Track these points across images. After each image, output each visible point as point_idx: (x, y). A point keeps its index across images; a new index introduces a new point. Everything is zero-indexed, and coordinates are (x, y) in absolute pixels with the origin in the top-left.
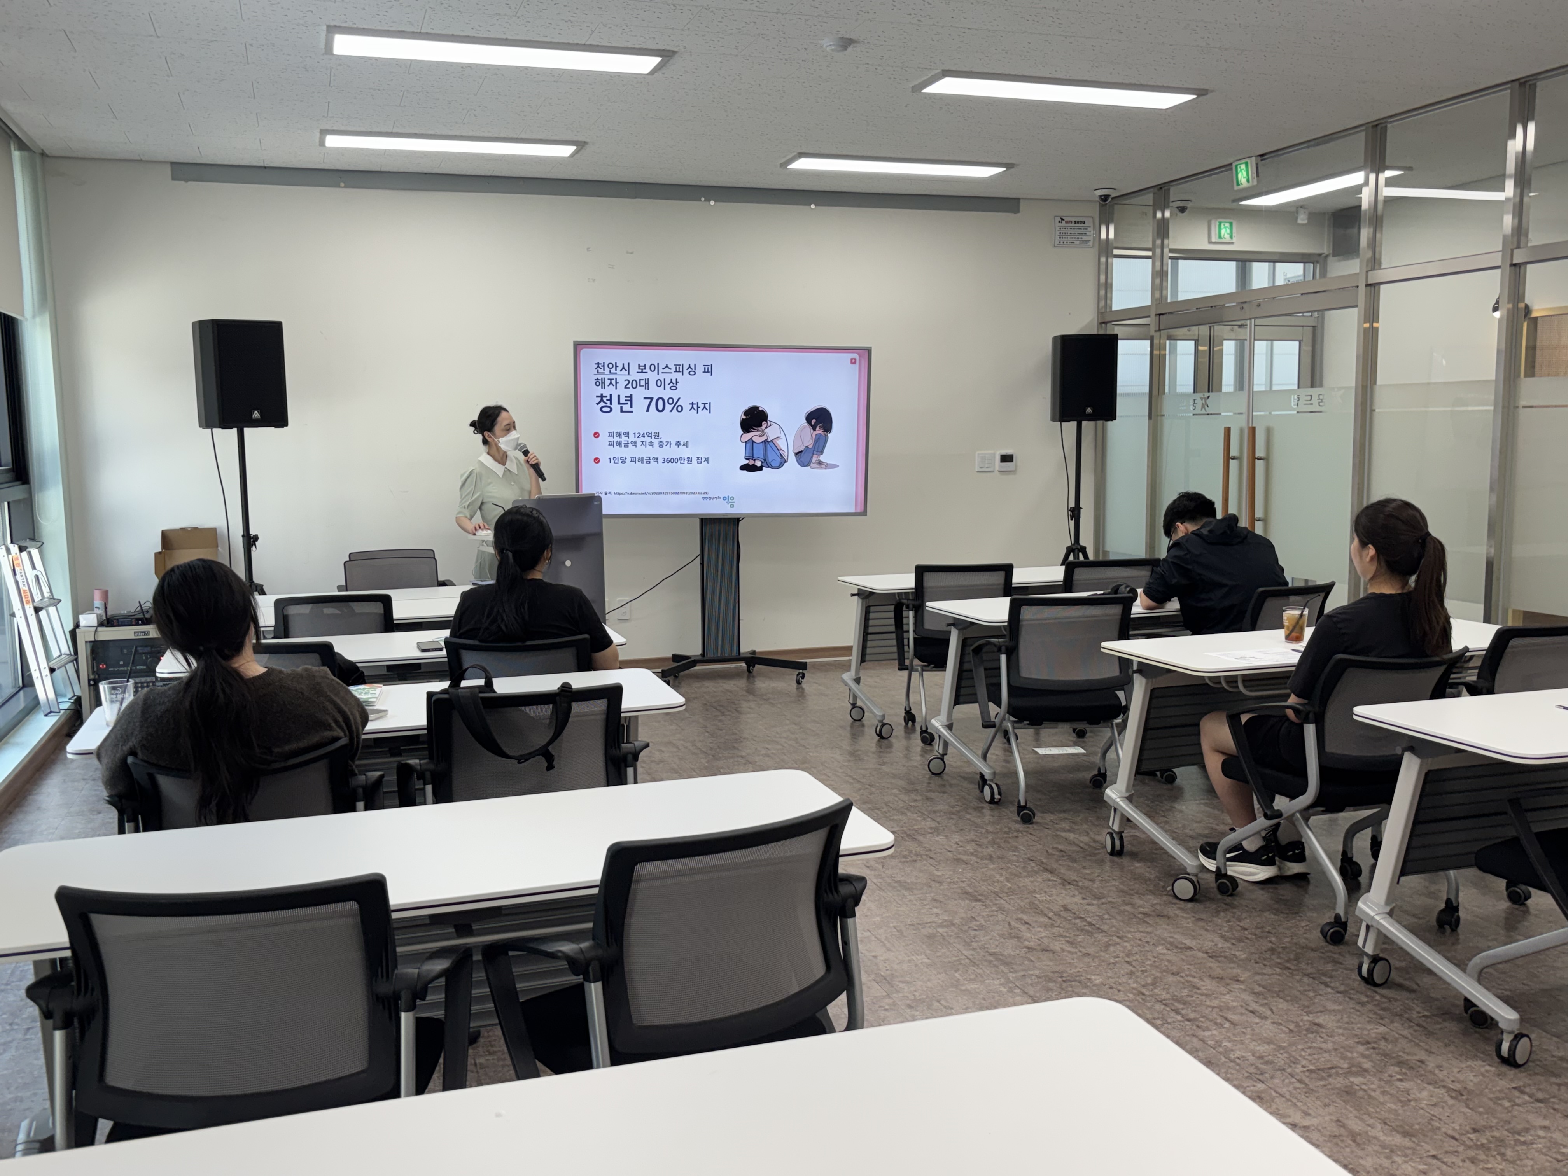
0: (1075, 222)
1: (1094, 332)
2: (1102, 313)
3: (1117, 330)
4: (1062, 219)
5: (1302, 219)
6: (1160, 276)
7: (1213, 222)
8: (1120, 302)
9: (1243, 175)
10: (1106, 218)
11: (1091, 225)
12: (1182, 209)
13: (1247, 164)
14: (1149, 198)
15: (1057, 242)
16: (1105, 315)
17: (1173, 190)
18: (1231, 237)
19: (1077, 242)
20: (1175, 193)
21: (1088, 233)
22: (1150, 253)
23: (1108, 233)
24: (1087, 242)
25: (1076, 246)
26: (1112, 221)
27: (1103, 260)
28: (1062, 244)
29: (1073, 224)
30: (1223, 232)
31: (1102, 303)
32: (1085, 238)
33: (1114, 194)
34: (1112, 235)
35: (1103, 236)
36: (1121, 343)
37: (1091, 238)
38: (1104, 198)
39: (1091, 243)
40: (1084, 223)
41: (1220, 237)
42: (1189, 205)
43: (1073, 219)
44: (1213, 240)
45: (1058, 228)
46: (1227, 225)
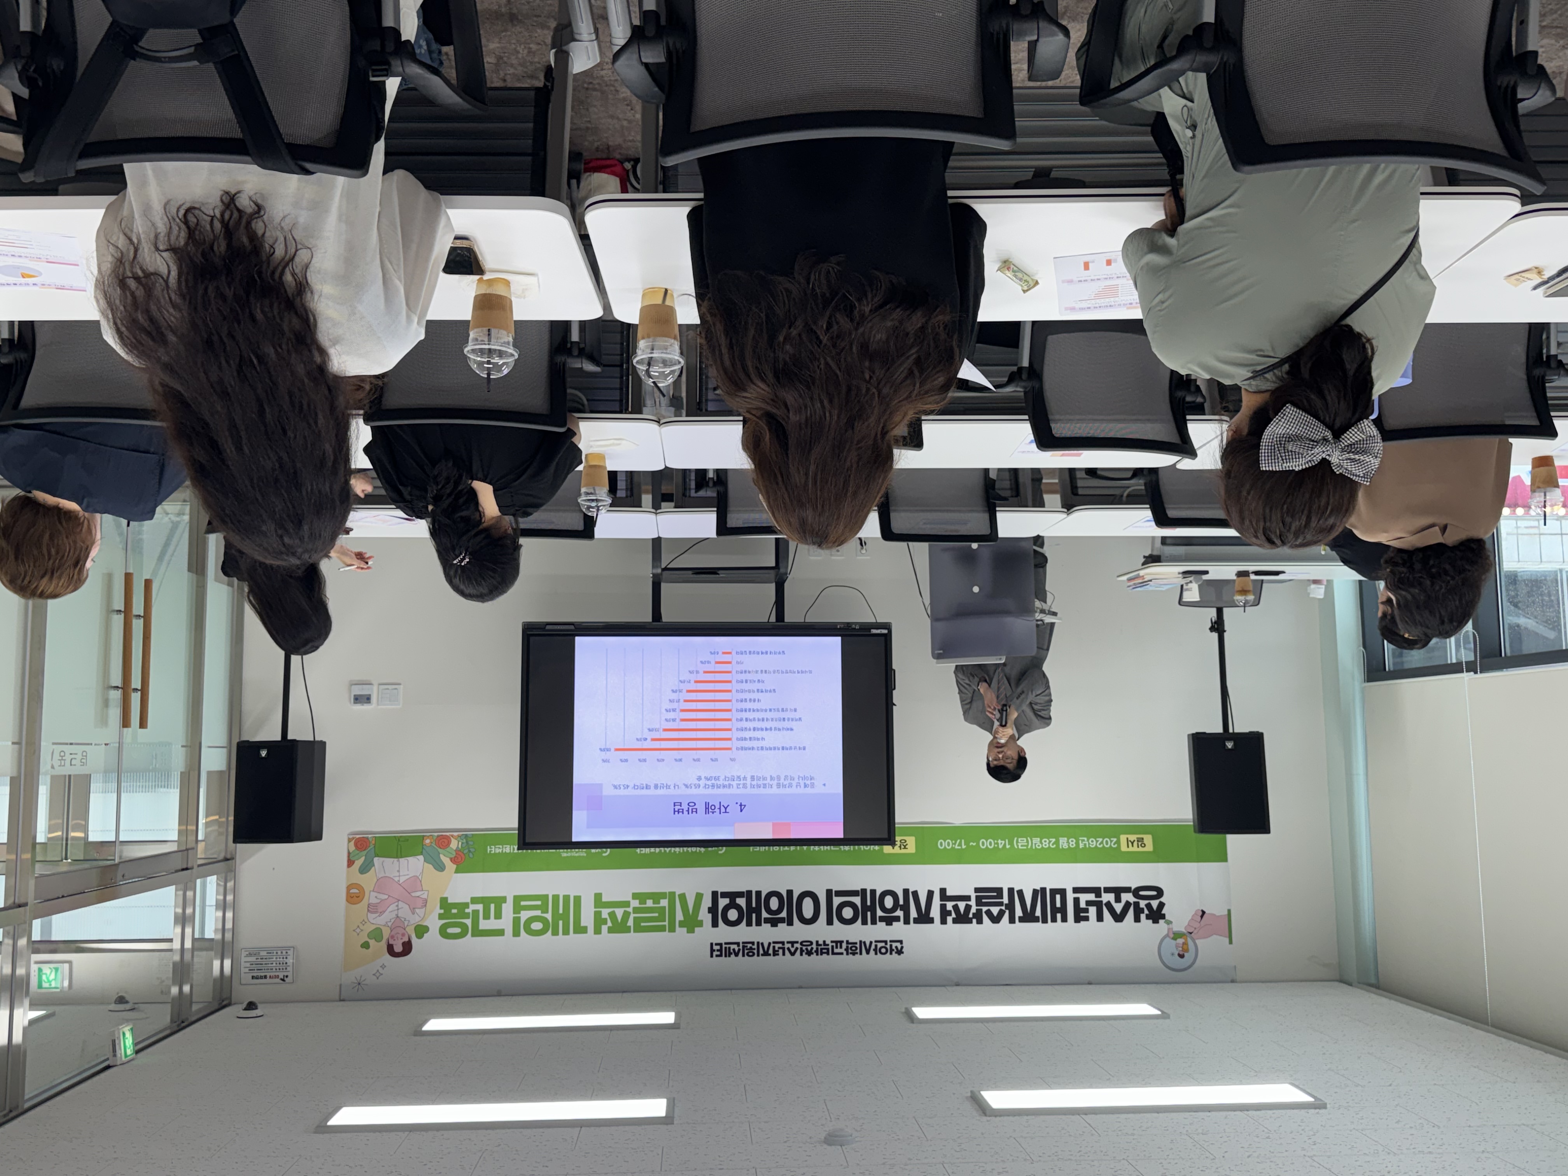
0: (265, 977)
2: (230, 870)
4: (283, 980)
7: (67, 989)
8: (206, 886)
10: (225, 984)
11: (243, 975)
15: (290, 952)
18: (40, 970)
19: (263, 953)
21: (248, 965)
23: (220, 966)
24: (250, 955)
25: (263, 949)
26: (215, 980)
27: (228, 936)
28: (285, 950)
29: (268, 975)
30: (52, 977)
31: (230, 884)
32: (253, 959)
34: (216, 964)
35: (227, 963)
37: (243, 959)
39: (244, 953)
40: (253, 977)
41: (57, 969)
43: (268, 980)
44: (67, 966)
45: (289, 969)
46: (45, 985)
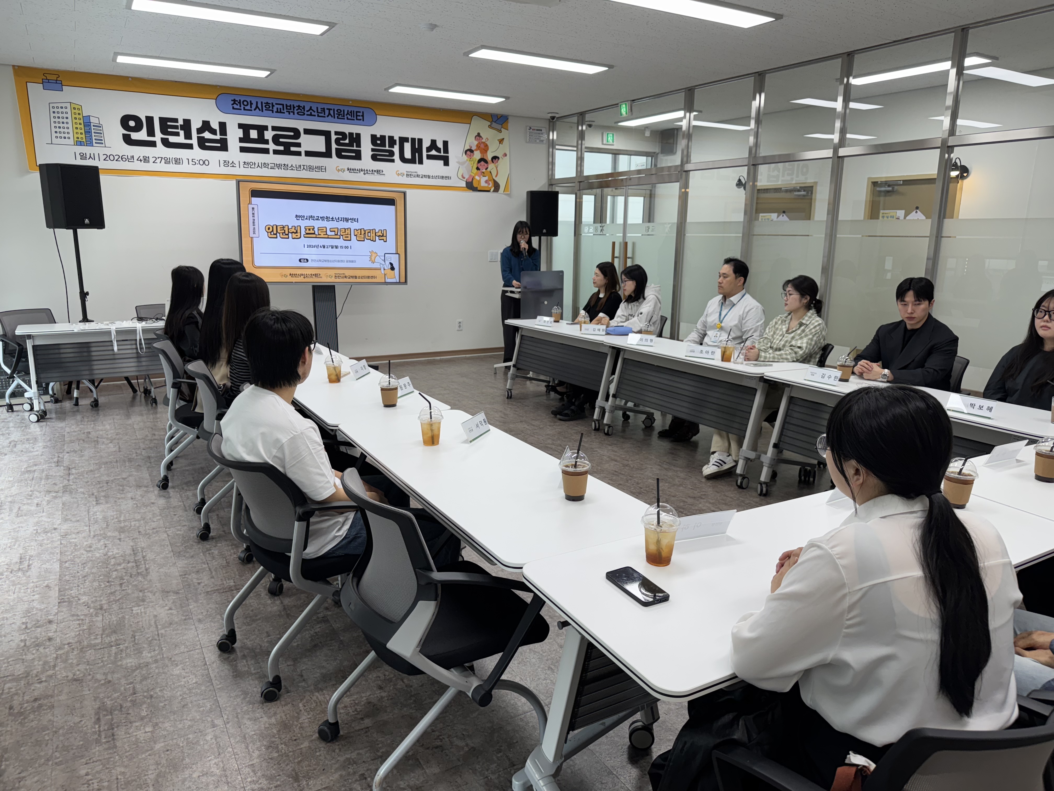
1: (546, 190)
2: (550, 180)
3: (557, 189)
4: (530, 128)
5: (647, 134)
6: (580, 160)
7: (604, 133)
8: (559, 174)
9: (624, 110)
10: (552, 128)
11: (545, 131)
12: (590, 126)
13: (626, 104)
14: (575, 119)
15: (528, 140)
16: (552, 181)
17: (587, 115)
18: (613, 142)
19: (538, 141)
20: (588, 117)
21: (543, 136)
22: (575, 149)
23: (553, 136)
24: (542, 141)
25: (538, 143)
26: (556, 130)
27: (551, 150)
28: (530, 142)
29: (536, 131)
30: (609, 138)
31: (550, 172)
32: (541, 138)
33: (557, 116)
34: (555, 137)
35: (551, 137)
36: (560, 196)
37: (545, 139)
38: (553, 118)
39: (545, 142)
40: (541, 130)
41: (608, 141)
42: (593, 123)
43: (536, 128)
44: (604, 143)
45: (528, 133)
46: (611, 135)
